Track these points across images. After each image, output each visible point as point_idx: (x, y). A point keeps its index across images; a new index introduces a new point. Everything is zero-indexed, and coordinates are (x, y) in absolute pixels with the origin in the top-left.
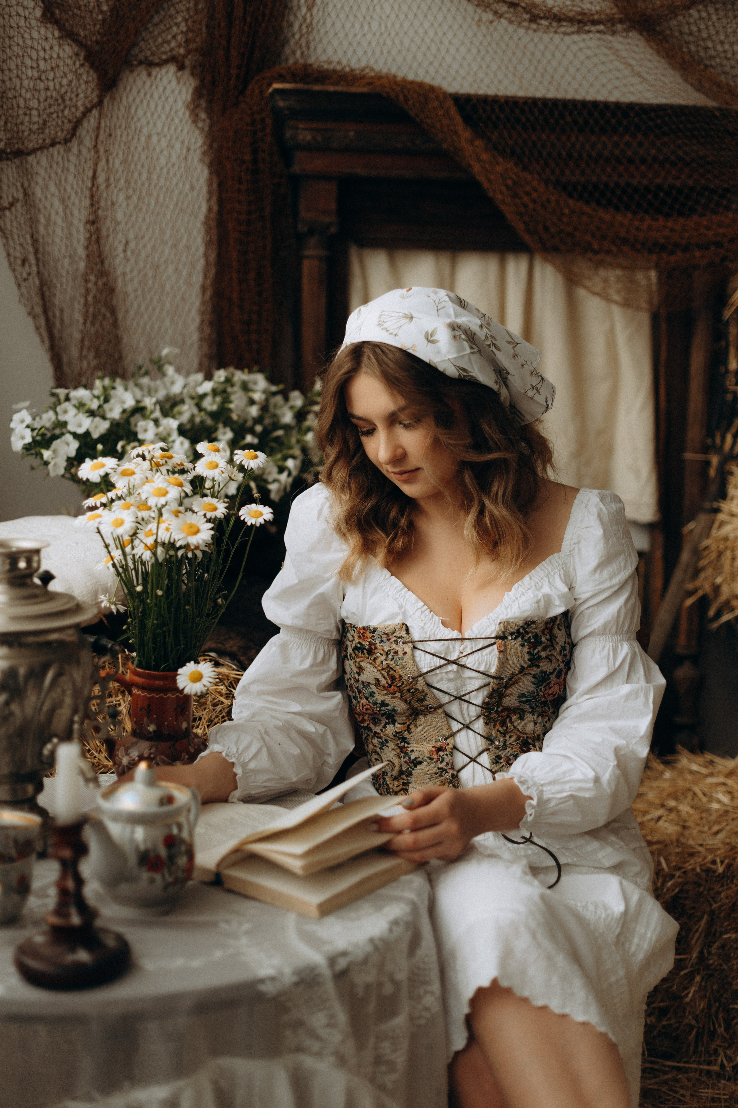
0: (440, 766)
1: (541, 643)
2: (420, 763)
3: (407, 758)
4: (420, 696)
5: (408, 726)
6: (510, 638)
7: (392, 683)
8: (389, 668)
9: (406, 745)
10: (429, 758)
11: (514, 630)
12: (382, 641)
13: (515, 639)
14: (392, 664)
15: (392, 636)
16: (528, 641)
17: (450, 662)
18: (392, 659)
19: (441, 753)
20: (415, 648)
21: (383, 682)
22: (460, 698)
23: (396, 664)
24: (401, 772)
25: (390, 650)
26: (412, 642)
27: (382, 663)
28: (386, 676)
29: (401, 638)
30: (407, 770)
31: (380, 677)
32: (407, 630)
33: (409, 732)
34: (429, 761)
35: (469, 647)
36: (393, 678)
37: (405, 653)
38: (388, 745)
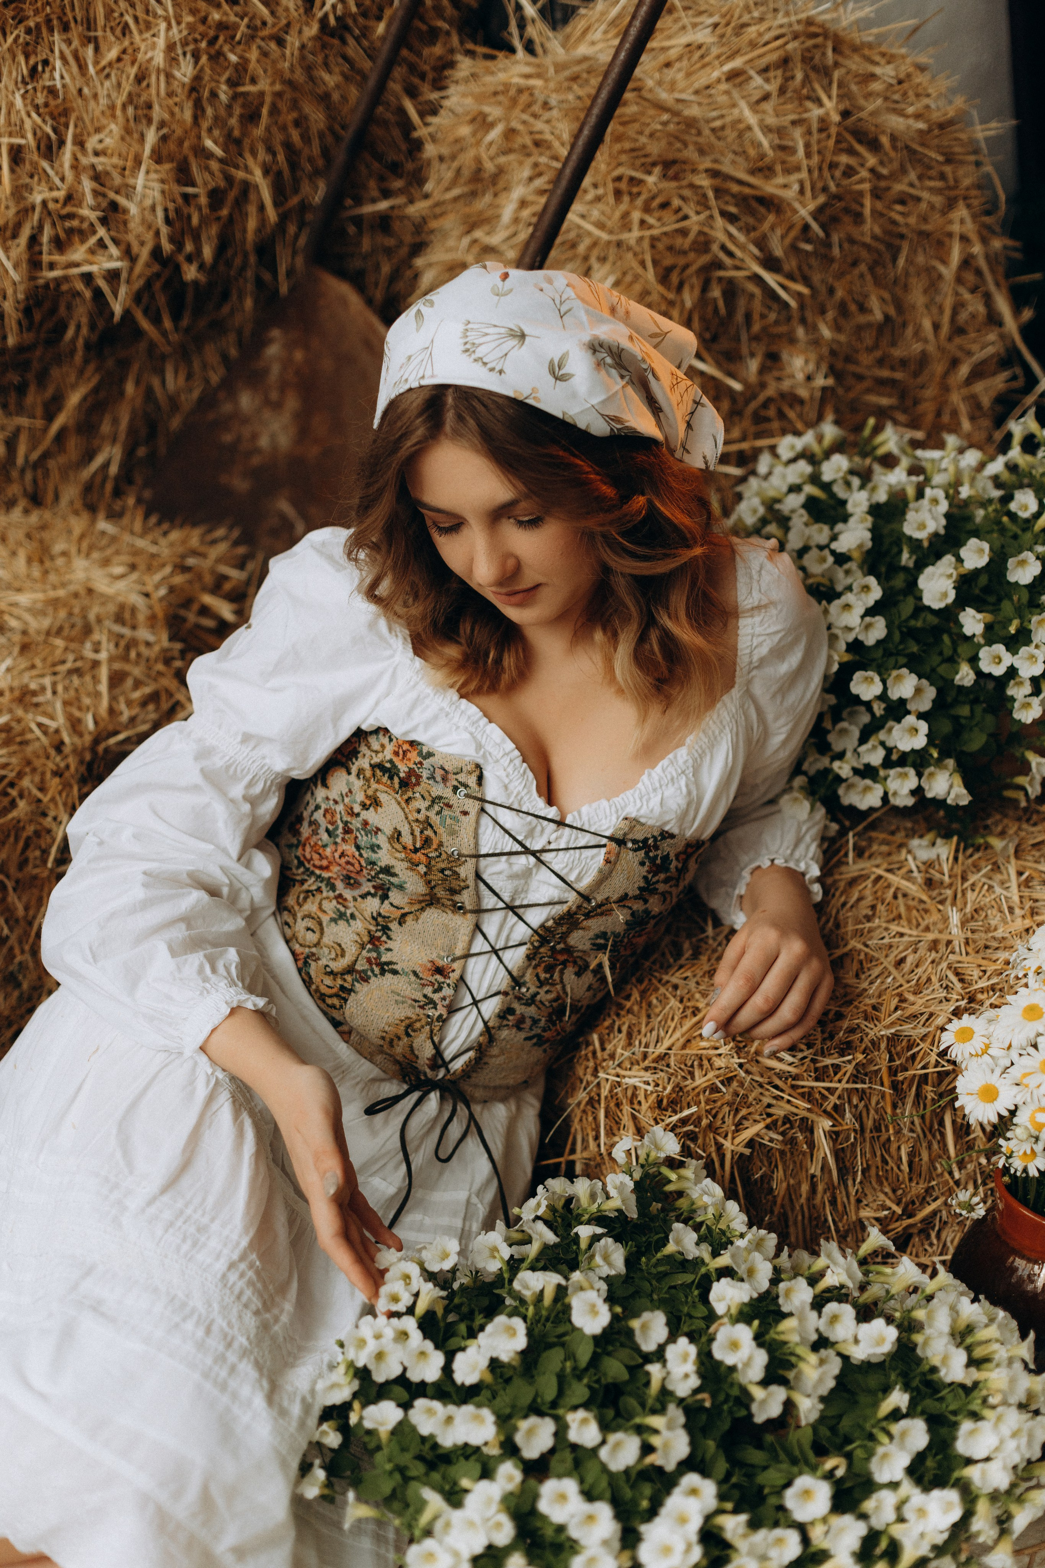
0: (430, 995)
1: (667, 870)
2: (395, 972)
3: (375, 955)
4: (455, 884)
5: (404, 915)
6: (630, 845)
7: (422, 847)
8: (427, 824)
9: (384, 938)
10: (415, 973)
11: (640, 836)
12: (432, 777)
13: (635, 850)
14: (435, 819)
15: (451, 776)
16: (653, 860)
17: (527, 851)
18: (439, 813)
19: (439, 977)
20: (483, 810)
21: (407, 839)
22: (511, 908)
23: (443, 822)
24: (350, 970)
25: (440, 798)
26: (483, 800)
27: (419, 811)
28: (417, 833)
29: (466, 786)
30: (365, 971)
31: (405, 830)
32: (480, 779)
33: (400, 924)
34: (413, 978)
35: (565, 837)
36: (427, 841)
37: (465, 813)
38: (352, 922)
